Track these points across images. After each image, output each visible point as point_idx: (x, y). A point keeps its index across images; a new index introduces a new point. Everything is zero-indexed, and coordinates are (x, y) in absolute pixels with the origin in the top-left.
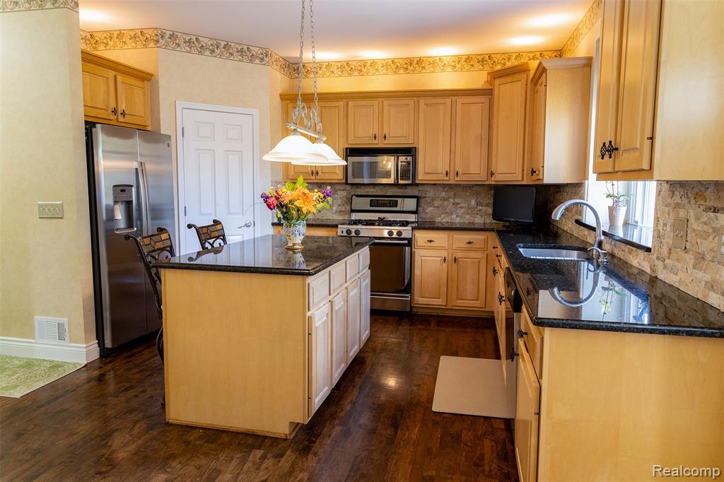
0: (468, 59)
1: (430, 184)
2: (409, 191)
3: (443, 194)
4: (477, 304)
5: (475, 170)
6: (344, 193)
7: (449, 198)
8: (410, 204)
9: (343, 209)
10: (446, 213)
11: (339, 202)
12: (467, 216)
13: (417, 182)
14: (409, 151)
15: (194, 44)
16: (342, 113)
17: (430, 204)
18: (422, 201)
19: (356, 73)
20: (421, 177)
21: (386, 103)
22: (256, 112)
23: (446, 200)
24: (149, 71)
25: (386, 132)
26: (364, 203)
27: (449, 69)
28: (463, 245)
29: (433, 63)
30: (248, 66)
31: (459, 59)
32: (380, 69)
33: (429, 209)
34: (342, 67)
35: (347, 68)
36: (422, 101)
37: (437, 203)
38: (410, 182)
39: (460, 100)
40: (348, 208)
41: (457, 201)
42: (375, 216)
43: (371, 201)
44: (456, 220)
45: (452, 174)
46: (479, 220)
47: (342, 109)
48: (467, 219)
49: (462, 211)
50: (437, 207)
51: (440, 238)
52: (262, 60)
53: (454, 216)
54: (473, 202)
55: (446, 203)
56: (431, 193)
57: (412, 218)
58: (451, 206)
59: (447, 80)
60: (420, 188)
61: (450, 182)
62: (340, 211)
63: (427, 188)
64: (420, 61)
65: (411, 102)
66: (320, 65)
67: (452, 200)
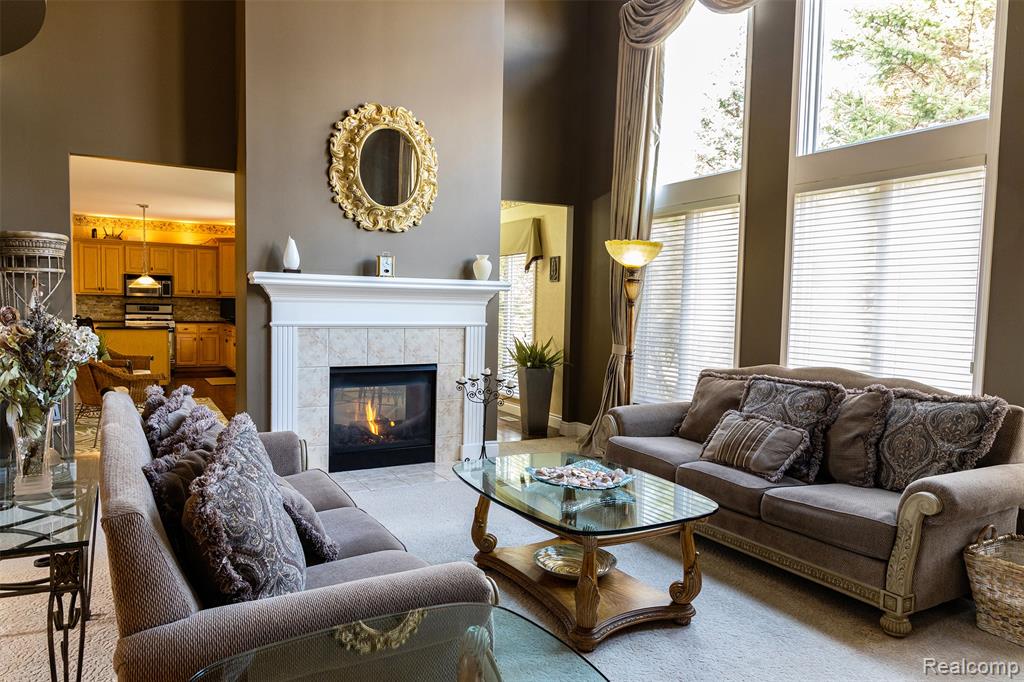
0: (201, 226)
1: (181, 297)
2: (165, 301)
3: (188, 303)
4: (215, 363)
5: (209, 289)
6: (118, 302)
7: (193, 305)
8: (169, 309)
10: (191, 314)
12: (204, 316)
13: (173, 296)
14: (169, 278)
16: (121, 253)
17: (180, 310)
18: (175, 307)
20: (176, 292)
21: (152, 249)
23: (191, 306)
25: (152, 266)
26: (134, 308)
27: (190, 232)
28: (206, 331)
31: (195, 227)
33: (179, 313)
36: (175, 251)
37: (184, 309)
38: (168, 296)
39: (199, 251)
40: (122, 311)
41: (197, 307)
42: (145, 316)
43: (141, 307)
44: (198, 319)
45: (195, 292)
46: (211, 319)
47: (121, 250)
48: (204, 318)
49: (201, 312)
50: (184, 311)
51: (192, 328)
53: (196, 315)
54: (207, 308)
55: (189, 308)
56: (180, 302)
57: (169, 317)
58: (193, 311)
59: (189, 238)
60: (175, 299)
61: (193, 297)
63: (179, 300)
64: (170, 224)
65: (168, 250)
67: (194, 307)
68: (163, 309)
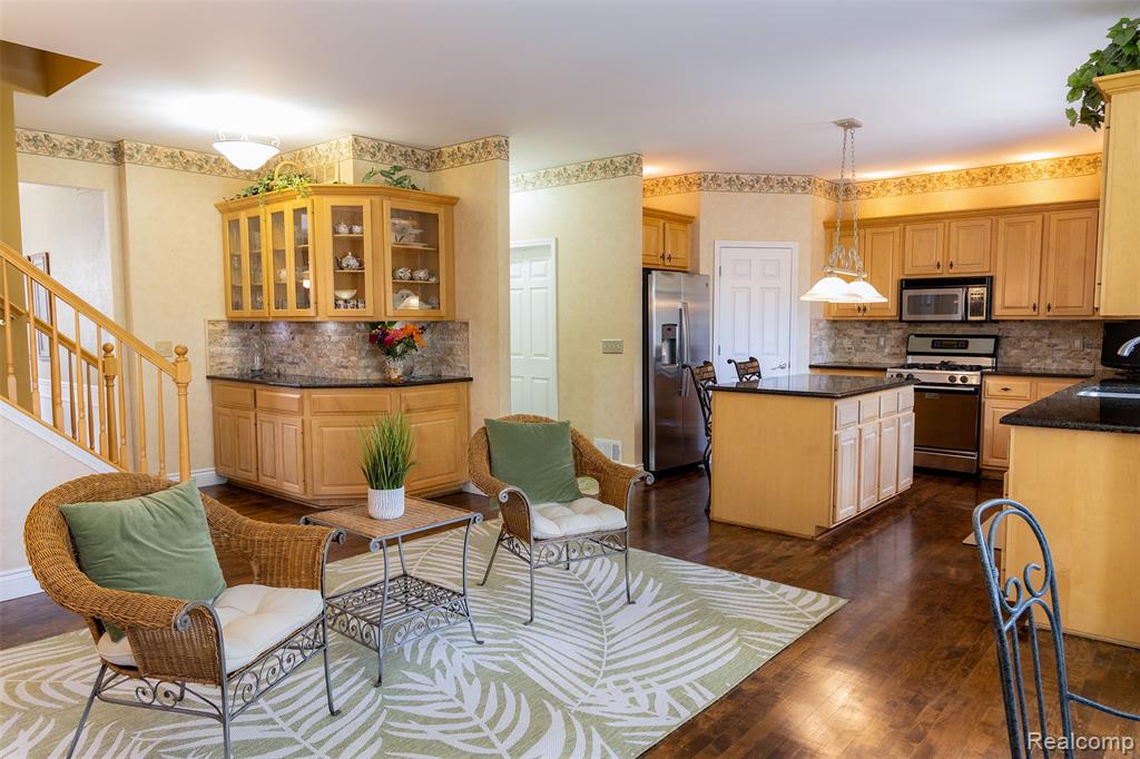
0: (1074, 161)
1: (1015, 321)
2: (986, 330)
3: (1034, 333)
6: (900, 333)
7: (1043, 337)
8: (988, 346)
9: (898, 351)
10: (1038, 357)
11: (893, 343)
12: (1069, 361)
13: (994, 318)
14: (983, 281)
15: (735, 183)
16: (897, 240)
17: (1014, 346)
18: (1003, 341)
19: (919, 190)
20: (998, 312)
21: (954, 225)
22: (795, 245)
23: (1038, 340)
24: (689, 214)
25: (952, 259)
26: (925, 344)
27: (1046, 176)
29: (1022, 170)
30: (788, 198)
31: (1060, 163)
32: (950, 182)
33: (1014, 352)
34: (901, 184)
35: (906, 185)
36: (1002, 221)
37: (1025, 344)
38: (983, 318)
39: (1054, 217)
40: (904, 350)
41: (1053, 341)
42: (937, 360)
43: (934, 341)
44: (1054, 367)
45: (1043, 308)
46: (1086, 367)
47: (897, 235)
48: (1068, 366)
49: (1061, 354)
50: (1025, 349)
51: (1021, 386)
52: (805, 188)
53: (1049, 361)
54: (1078, 343)
55: (1037, 344)
56: (1016, 332)
57: (987, 362)
58: (1044, 348)
59: (1043, 190)
60: (1001, 325)
61: (1040, 318)
62: (895, 354)
63: (1009, 325)
64: (1004, 169)
65: (988, 223)
66: (873, 184)
67: (1046, 341)
68: (975, 345)
